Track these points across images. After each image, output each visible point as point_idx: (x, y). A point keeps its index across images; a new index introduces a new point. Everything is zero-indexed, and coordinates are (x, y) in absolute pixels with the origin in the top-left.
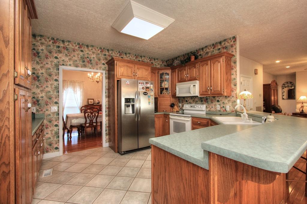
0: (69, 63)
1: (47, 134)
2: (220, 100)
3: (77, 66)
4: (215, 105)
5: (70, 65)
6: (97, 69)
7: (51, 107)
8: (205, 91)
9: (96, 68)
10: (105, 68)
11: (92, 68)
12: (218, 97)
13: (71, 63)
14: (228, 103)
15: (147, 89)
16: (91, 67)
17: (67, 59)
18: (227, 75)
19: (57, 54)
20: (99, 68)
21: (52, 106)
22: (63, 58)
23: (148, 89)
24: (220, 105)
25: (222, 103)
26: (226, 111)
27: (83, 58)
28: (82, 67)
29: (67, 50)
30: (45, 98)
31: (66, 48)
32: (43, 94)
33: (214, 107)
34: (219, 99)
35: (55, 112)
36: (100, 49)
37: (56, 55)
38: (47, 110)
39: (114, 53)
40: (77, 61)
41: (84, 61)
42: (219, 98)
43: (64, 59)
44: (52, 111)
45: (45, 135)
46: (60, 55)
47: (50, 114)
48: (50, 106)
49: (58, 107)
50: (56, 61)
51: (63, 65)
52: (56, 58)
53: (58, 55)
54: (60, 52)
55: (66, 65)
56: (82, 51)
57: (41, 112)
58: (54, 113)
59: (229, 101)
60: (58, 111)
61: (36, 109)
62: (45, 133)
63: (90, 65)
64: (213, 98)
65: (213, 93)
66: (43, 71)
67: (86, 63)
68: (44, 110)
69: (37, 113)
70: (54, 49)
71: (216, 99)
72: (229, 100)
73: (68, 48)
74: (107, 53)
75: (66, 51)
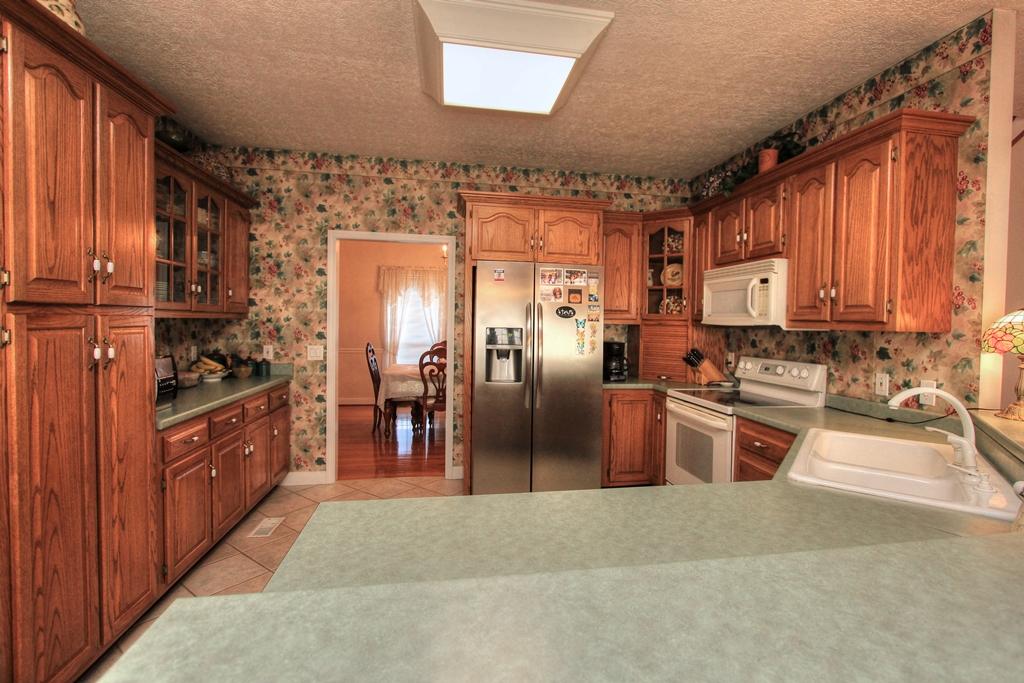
0: (352, 222)
1: (298, 418)
2: (891, 348)
3: (374, 230)
4: (865, 371)
5: (356, 226)
6: (431, 233)
7: (309, 347)
8: (810, 307)
9: (427, 231)
10: (456, 227)
11: (416, 230)
12: (886, 337)
13: (359, 219)
14: (929, 366)
15: (572, 295)
16: (413, 228)
17: (347, 209)
18: (921, 230)
19: (323, 198)
20: (436, 231)
21: (310, 344)
22: (339, 208)
23: (578, 296)
24: (890, 373)
25: (903, 364)
26: (920, 406)
27: (392, 203)
28: (387, 230)
29: (349, 181)
30: (294, 322)
31: (345, 179)
32: (290, 312)
33: (861, 379)
34: (886, 346)
35: (317, 362)
36: (440, 168)
37: (319, 202)
38: (299, 355)
39: (484, 174)
40: (373, 212)
41: (394, 212)
42: (889, 342)
43: (339, 210)
44: (309, 359)
45: (294, 423)
46: (331, 200)
47: (306, 365)
48: (304, 343)
49: (325, 348)
50: (319, 217)
51: (338, 227)
52: (321, 209)
53: (326, 201)
54: (330, 190)
55: (347, 228)
56: (388, 181)
57: (285, 361)
58: (314, 364)
59: (936, 356)
60: (325, 357)
61: (274, 349)
62: (293, 417)
63: (411, 223)
64: (859, 340)
65: (845, 317)
66: (291, 248)
67: (398, 216)
68: (293, 354)
69: (277, 362)
70: (315, 183)
71: (871, 346)
72: (940, 352)
73: (351, 177)
74: (463, 179)
75: (345, 188)
